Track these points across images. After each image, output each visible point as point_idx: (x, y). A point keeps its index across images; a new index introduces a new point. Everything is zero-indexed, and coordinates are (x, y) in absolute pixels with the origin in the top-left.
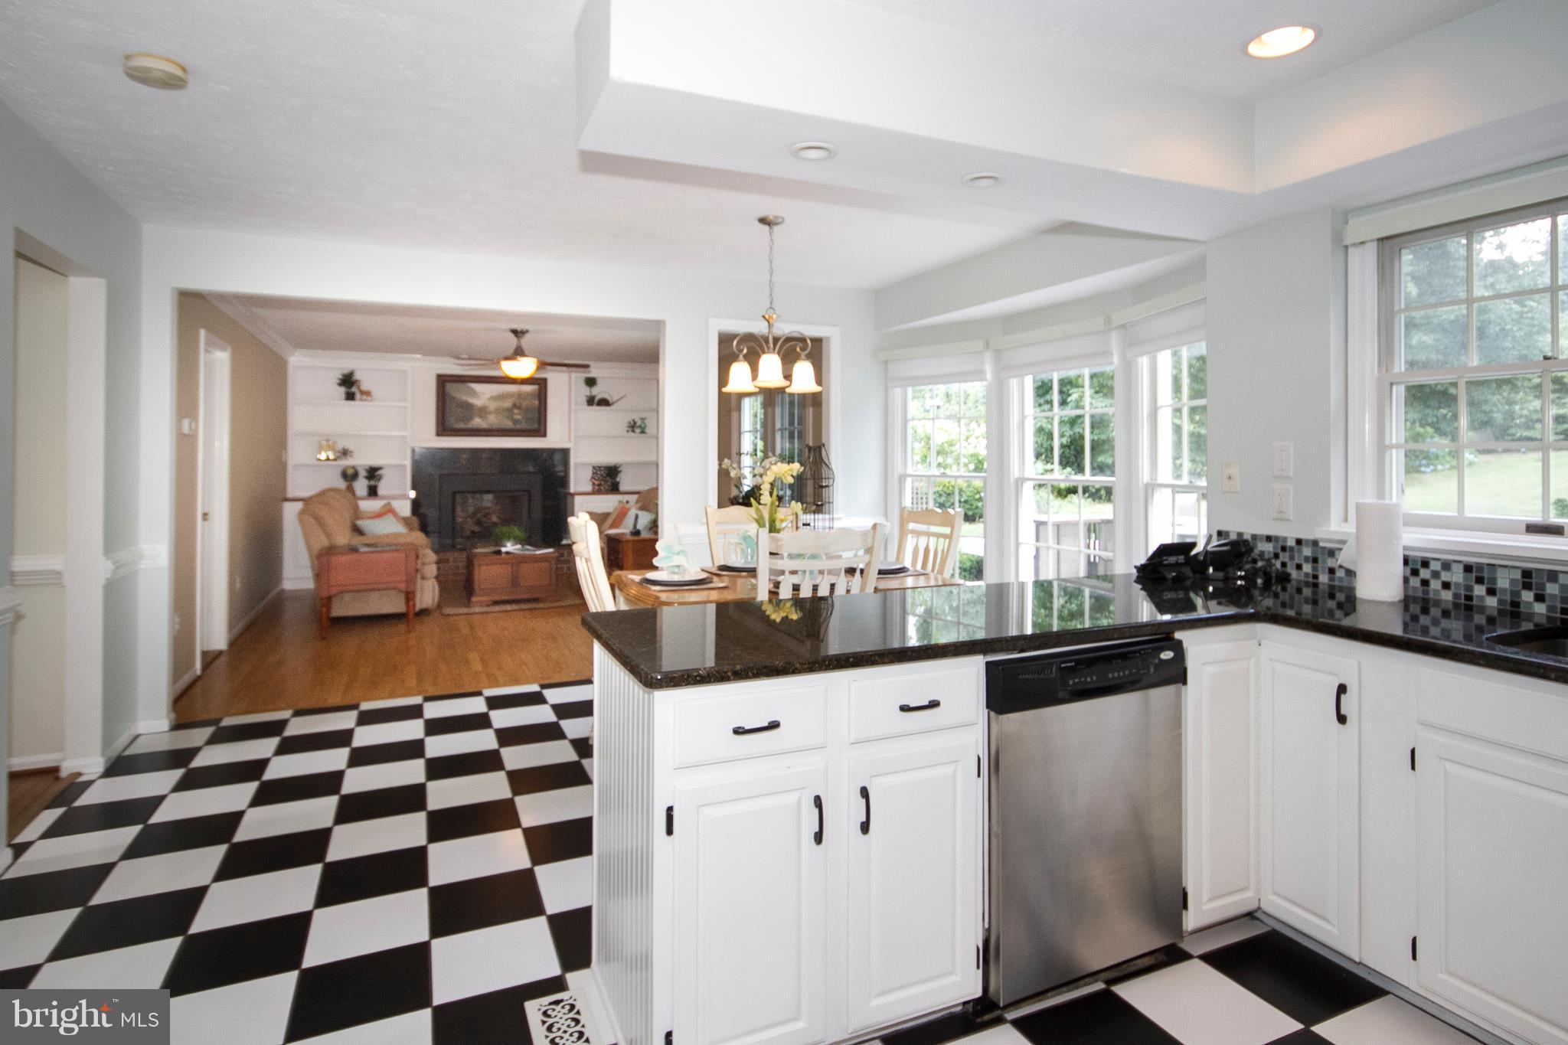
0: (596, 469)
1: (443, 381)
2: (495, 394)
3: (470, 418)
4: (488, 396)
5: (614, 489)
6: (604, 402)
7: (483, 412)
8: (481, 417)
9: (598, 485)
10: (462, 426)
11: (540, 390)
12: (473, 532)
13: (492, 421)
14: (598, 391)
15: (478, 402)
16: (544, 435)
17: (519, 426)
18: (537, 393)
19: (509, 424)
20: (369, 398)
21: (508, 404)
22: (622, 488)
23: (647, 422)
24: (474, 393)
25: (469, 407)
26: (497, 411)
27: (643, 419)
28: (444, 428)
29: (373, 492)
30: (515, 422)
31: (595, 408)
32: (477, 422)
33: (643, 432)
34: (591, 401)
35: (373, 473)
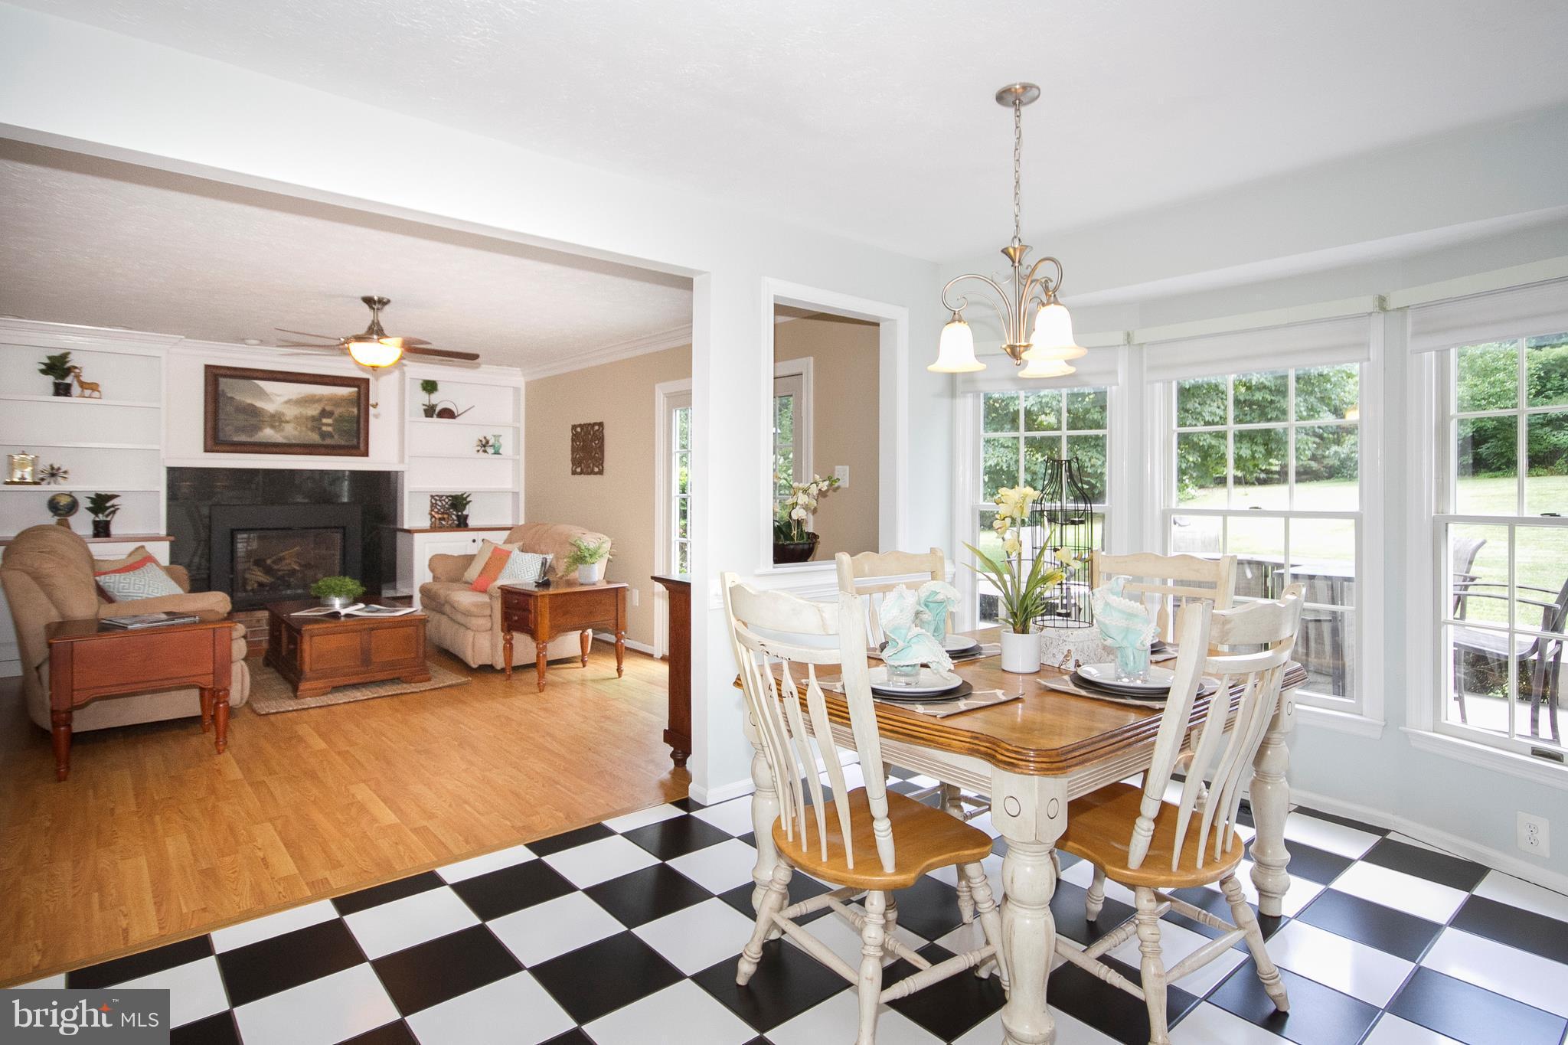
0: (435, 499)
1: (214, 375)
2: (294, 397)
3: (257, 428)
4: (286, 398)
5: (462, 524)
6: (447, 414)
7: (277, 420)
8: (273, 427)
9: (440, 519)
10: (243, 438)
11: (359, 393)
12: (261, 585)
13: (290, 432)
14: (439, 399)
15: (270, 407)
16: (366, 454)
17: (328, 441)
18: (356, 395)
19: (315, 438)
20: (96, 394)
21: (313, 411)
22: (471, 523)
23: (501, 440)
24: (262, 393)
25: (254, 412)
26: (298, 419)
27: (497, 436)
28: (215, 441)
29: (102, 530)
30: (323, 435)
31: (435, 419)
32: (268, 434)
33: (497, 453)
34: (430, 411)
35: (101, 503)
